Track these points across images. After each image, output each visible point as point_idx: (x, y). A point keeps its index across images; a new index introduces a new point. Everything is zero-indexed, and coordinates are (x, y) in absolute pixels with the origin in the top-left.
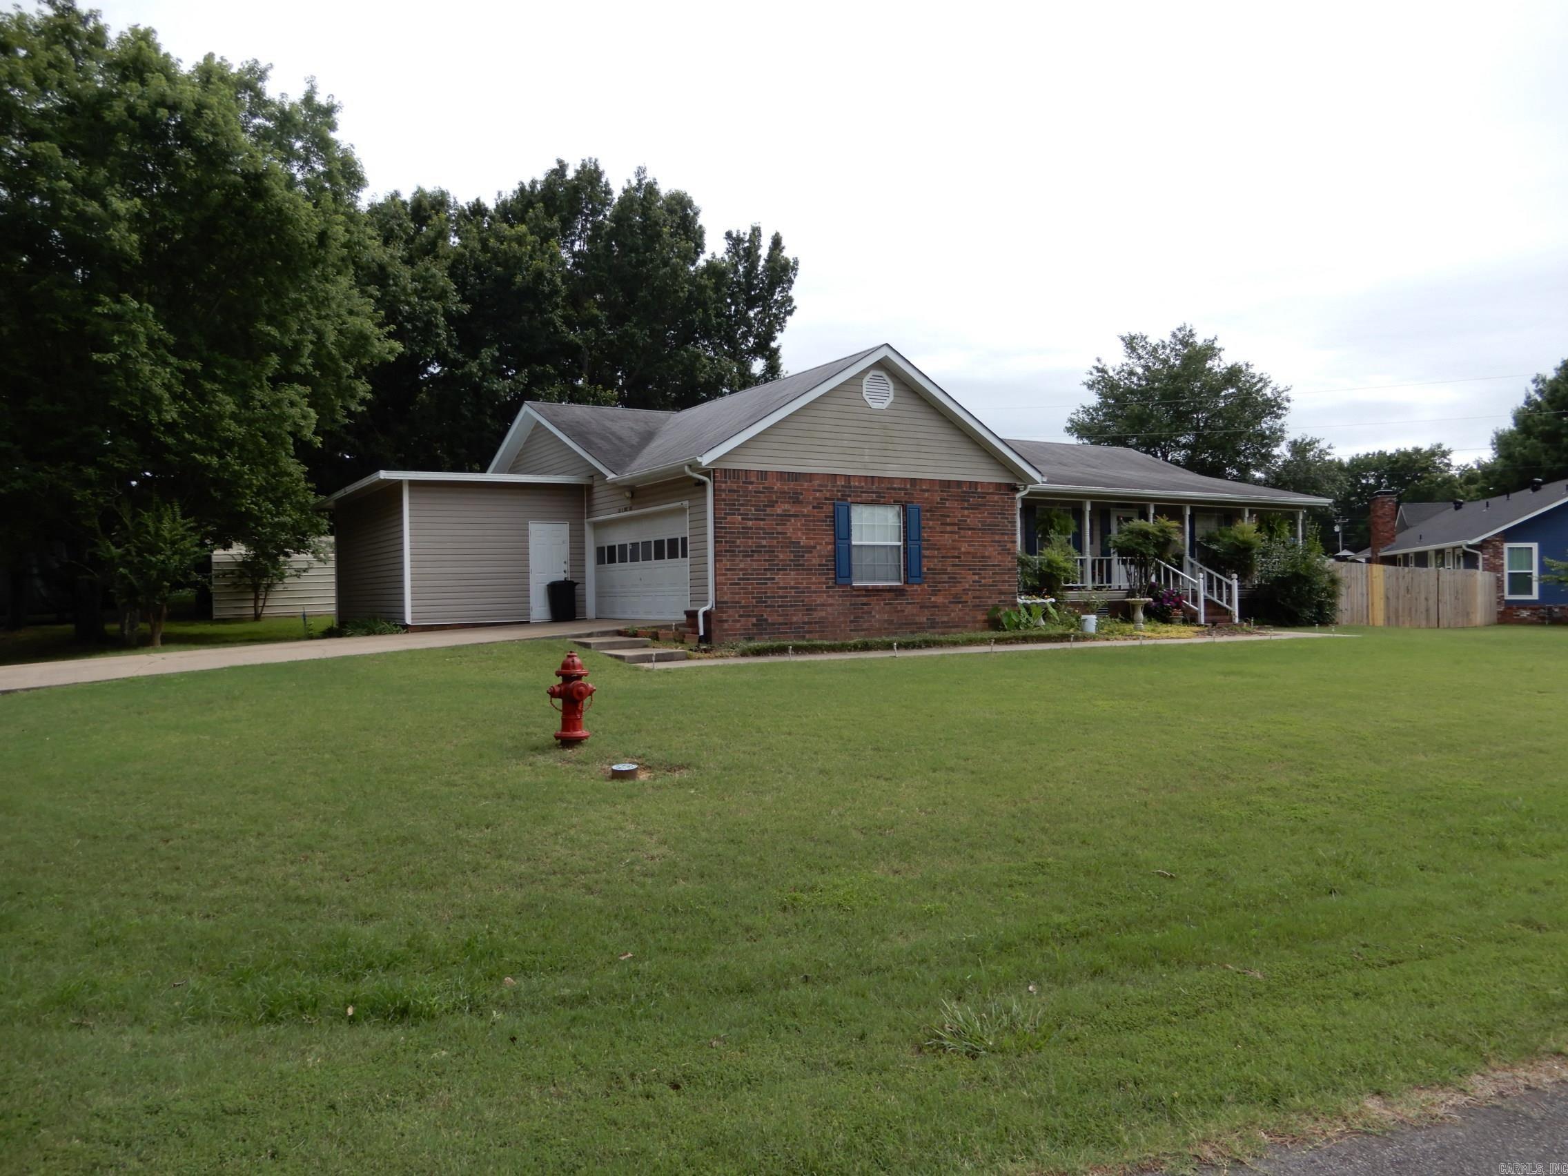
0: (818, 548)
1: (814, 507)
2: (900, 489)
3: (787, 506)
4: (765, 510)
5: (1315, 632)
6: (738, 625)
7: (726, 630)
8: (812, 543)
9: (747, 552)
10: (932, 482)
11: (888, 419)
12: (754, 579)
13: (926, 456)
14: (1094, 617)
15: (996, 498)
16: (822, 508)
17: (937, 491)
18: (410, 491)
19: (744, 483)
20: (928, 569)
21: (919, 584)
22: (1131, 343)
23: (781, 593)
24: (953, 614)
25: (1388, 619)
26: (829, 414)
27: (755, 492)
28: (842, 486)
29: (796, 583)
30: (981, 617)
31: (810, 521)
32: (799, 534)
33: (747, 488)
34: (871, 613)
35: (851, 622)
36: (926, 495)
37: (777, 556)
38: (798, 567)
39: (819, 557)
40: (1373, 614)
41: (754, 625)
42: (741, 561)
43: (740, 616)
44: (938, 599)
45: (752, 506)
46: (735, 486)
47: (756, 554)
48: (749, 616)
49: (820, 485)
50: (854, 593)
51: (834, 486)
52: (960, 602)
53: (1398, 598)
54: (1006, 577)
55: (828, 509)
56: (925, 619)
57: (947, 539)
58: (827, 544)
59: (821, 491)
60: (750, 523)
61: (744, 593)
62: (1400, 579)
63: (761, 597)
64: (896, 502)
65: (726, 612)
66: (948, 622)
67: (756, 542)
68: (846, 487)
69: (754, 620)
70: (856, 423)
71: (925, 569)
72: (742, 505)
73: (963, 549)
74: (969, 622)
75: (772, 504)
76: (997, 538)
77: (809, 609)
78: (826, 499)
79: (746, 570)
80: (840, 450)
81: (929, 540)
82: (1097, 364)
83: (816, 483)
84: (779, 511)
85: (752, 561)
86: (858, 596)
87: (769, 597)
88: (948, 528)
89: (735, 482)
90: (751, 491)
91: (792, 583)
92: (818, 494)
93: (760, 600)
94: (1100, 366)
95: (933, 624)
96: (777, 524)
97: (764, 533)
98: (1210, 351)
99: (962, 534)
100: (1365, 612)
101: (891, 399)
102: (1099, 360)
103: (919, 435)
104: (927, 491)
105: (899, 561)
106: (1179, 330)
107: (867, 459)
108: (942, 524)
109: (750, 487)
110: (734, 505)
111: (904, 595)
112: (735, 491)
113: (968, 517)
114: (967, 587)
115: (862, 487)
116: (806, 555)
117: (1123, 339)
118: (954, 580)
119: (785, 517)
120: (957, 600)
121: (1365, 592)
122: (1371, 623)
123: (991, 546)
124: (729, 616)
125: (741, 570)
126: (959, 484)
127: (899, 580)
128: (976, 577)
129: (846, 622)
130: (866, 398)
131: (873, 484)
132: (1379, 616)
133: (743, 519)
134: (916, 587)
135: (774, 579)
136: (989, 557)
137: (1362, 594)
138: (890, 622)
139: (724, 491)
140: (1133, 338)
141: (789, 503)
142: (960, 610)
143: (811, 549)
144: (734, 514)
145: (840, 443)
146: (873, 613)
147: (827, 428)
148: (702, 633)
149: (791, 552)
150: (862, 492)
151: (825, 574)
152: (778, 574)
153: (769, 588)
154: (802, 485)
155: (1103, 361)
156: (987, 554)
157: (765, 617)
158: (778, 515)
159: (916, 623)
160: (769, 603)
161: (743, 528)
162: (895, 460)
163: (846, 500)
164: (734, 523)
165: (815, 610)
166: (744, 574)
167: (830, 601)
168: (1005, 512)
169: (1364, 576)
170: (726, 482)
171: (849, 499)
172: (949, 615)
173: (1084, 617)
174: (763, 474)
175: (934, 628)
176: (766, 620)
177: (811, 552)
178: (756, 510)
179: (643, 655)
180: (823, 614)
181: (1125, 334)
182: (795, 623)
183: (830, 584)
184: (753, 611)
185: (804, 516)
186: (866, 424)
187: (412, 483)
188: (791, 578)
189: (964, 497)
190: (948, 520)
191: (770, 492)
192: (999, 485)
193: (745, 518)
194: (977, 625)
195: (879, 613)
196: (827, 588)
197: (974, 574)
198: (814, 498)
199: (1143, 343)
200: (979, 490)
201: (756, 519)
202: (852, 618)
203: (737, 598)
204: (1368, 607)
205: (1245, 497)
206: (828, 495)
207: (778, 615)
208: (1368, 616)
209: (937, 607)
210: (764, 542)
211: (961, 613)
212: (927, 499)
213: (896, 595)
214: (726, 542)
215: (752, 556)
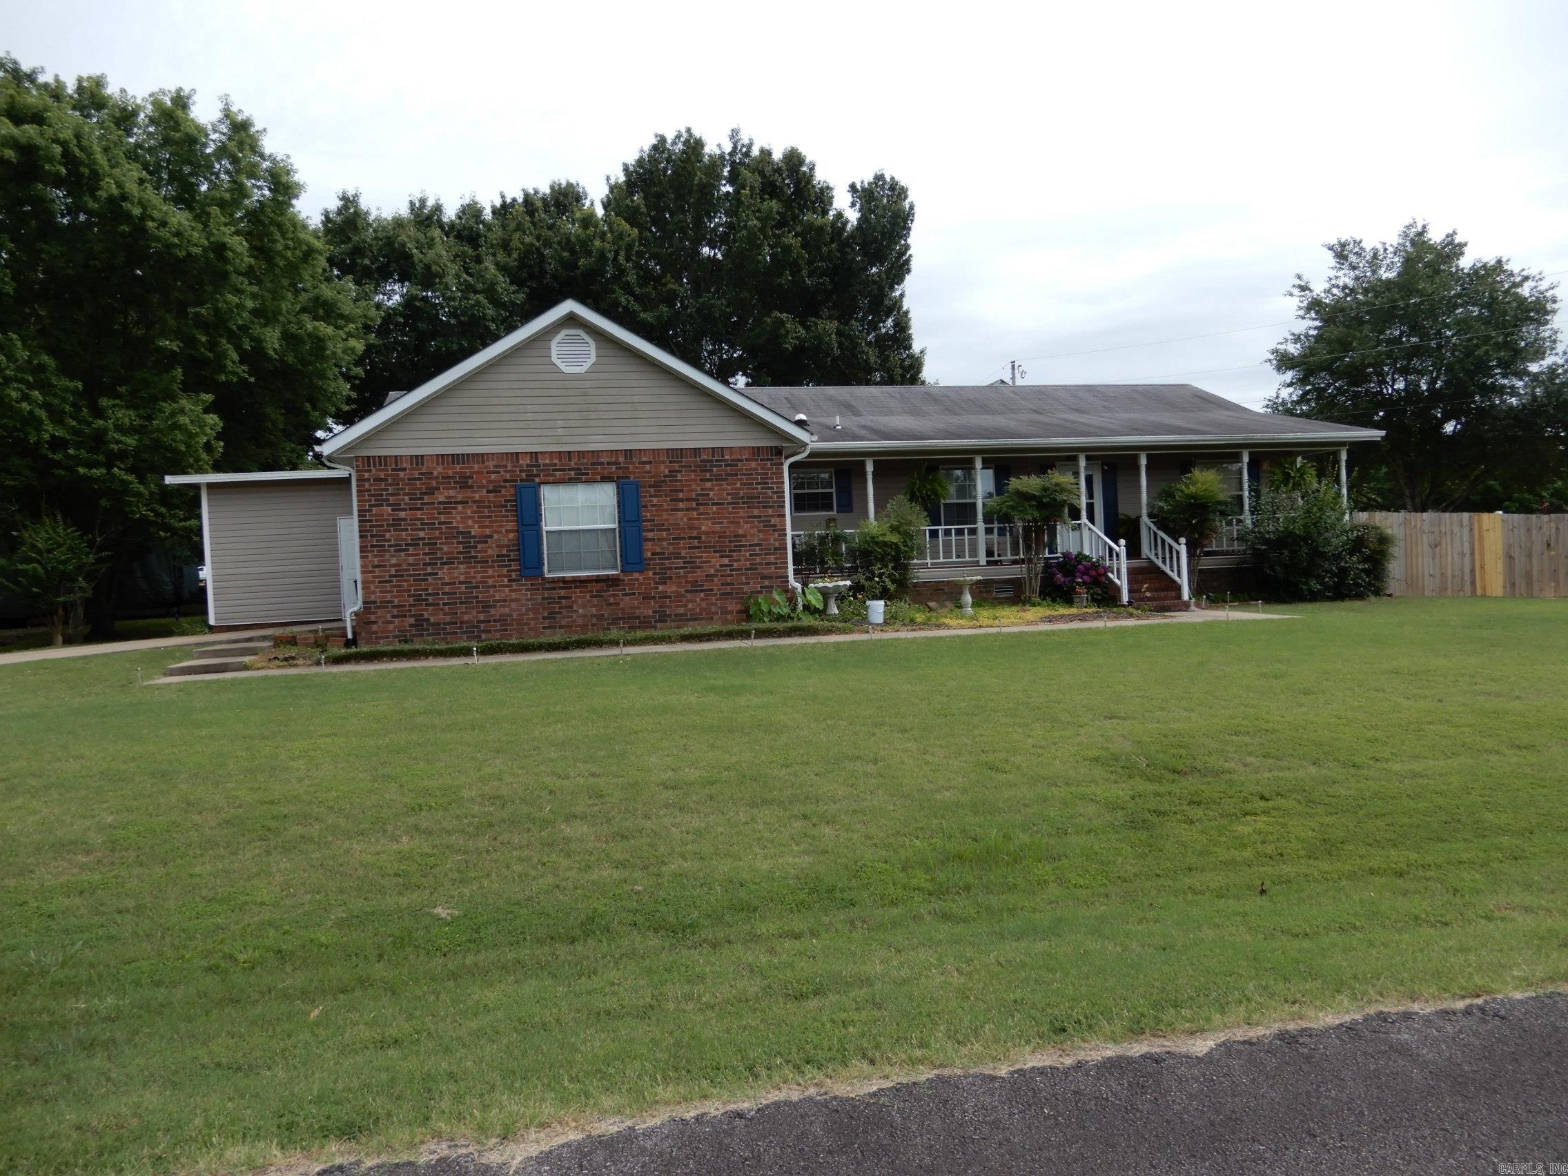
0: (495, 536)
1: (488, 492)
2: (609, 463)
3: (452, 493)
4: (423, 499)
5: (1257, 612)
6: (391, 627)
7: (376, 632)
8: (488, 531)
9: (400, 545)
10: (655, 452)
11: (588, 384)
12: (410, 575)
13: (645, 422)
14: (882, 603)
15: (753, 464)
16: (500, 492)
17: (664, 462)
18: (208, 494)
19: (393, 470)
20: (653, 554)
21: (641, 572)
22: (1341, 253)
23: (447, 589)
24: (690, 606)
25: (1511, 585)
26: (505, 385)
27: (409, 479)
28: (528, 465)
29: (467, 578)
30: (733, 606)
31: (483, 507)
32: (470, 522)
33: (398, 475)
34: (571, 607)
35: (544, 618)
36: (648, 467)
37: (440, 549)
38: (469, 560)
39: (497, 546)
40: (1483, 579)
41: (411, 626)
42: (393, 556)
43: (394, 617)
44: (671, 588)
45: (405, 494)
46: (382, 475)
47: (411, 548)
48: (405, 616)
49: (496, 466)
50: (547, 585)
51: (515, 466)
52: (701, 591)
53: (1530, 556)
54: (772, 559)
55: (508, 492)
56: (650, 612)
57: (681, 518)
58: (508, 531)
59: (498, 472)
60: (402, 514)
61: (398, 591)
62: (1534, 532)
63: (421, 595)
64: (605, 479)
65: (373, 613)
66: (685, 615)
67: (411, 535)
68: (534, 466)
69: (412, 620)
70: (544, 393)
71: (649, 554)
72: (391, 495)
73: (703, 528)
74: (716, 613)
75: (431, 491)
76: (756, 512)
77: (486, 606)
78: (505, 481)
79: (400, 565)
80: (522, 424)
81: (653, 521)
82: (1298, 282)
83: (491, 464)
84: (442, 499)
85: (406, 555)
86: (554, 589)
87: (430, 595)
88: (681, 505)
89: (383, 470)
90: (403, 479)
91: (462, 578)
92: (493, 477)
93: (418, 598)
94: (1303, 284)
95: (663, 618)
96: (439, 513)
97: (422, 524)
98: (1453, 249)
99: (701, 511)
100: (1467, 577)
101: (593, 359)
102: (1299, 277)
103: (636, 399)
104: (650, 463)
105: (615, 546)
106: (1408, 227)
107: (560, 432)
108: (671, 500)
109: (402, 474)
110: (382, 495)
111: (618, 585)
112: (382, 480)
113: (711, 490)
114: (712, 572)
115: (555, 465)
116: (479, 546)
117: (1331, 248)
118: (691, 565)
119: (449, 505)
120: (696, 587)
121: (1467, 549)
122: (1479, 592)
123: (747, 522)
124: (379, 617)
125: (392, 566)
126: (696, 451)
127: (615, 567)
128: (726, 561)
129: (536, 619)
130: (558, 362)
131: (570, 460)
132: (1495, 578)
133: (393, 510)
134: (636, 575)
135: (437, 574)
136: (744, 536)
137: (1463, 555)
138: (600, 617)
139: (368, 480)
140: (1343, 245)
141: (455, 488)
142: (702, 600)
143: (484, 539)
144: (382, 505)
145: (521, 417)
146: (575, 608)
147: (503, 401)
148: (350, 636)
149: (459, 543)
150: (554, 470)
151: (506, 566)
152: (441, 569)
153: (430, 584)
154: (472, 468)
155: (1305, 278)
156: (741, 532)
157: (426, 616)
158: (439, 503)
159: (638, 617)
160: (430, 601)
161: (394, 520)
162: (600, 431)
163: (533, 481)
164: (383, 515)
165: (494, 606)
166: (396, 571)
167: (514, 595)
168: (770, 482)
169: (1466, 531)
170: (370, 471)
171: (537, 480)
172: (685, 606)
173: (868, 603)
174: (418, 459)
175: (665, 621)
176: (428, 620)
177: (486, 542)
178: (410, 499)
179: (199, 666)
180: (507, 610)
181: (1333, 241)
182: (467, 622)
183: (514, 577)
184: (410, 611)
185: (475, 502)
186: (558, 392)
187: (211, 486)
188: (460, 571)
189: (705, 466)
190: (681, 495)
191: (430, 478)
192: (757, 450)
193: (396, 507)
194: (729, 617)
195: (583, 607)
196: (509, 581)
197: (721, 557)
198: (490, 482)
199: (1356, 250)
200: (726, 457)
201: (410, 509)
202: (546, 614)
203: (389, 597)
204: (1473, 571)
205: (1266, 435)
206: (508, 476)
207: (444, 614)
208: (1473, 583)
209: (669, 597)
210: (422, 534)
211: (704, 604)
212: (650, 472)
213: (608, 586)
214: (372, 536)
215: (408, 550)
